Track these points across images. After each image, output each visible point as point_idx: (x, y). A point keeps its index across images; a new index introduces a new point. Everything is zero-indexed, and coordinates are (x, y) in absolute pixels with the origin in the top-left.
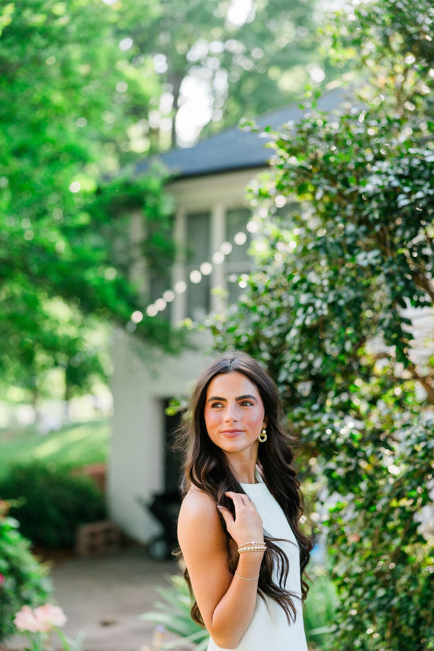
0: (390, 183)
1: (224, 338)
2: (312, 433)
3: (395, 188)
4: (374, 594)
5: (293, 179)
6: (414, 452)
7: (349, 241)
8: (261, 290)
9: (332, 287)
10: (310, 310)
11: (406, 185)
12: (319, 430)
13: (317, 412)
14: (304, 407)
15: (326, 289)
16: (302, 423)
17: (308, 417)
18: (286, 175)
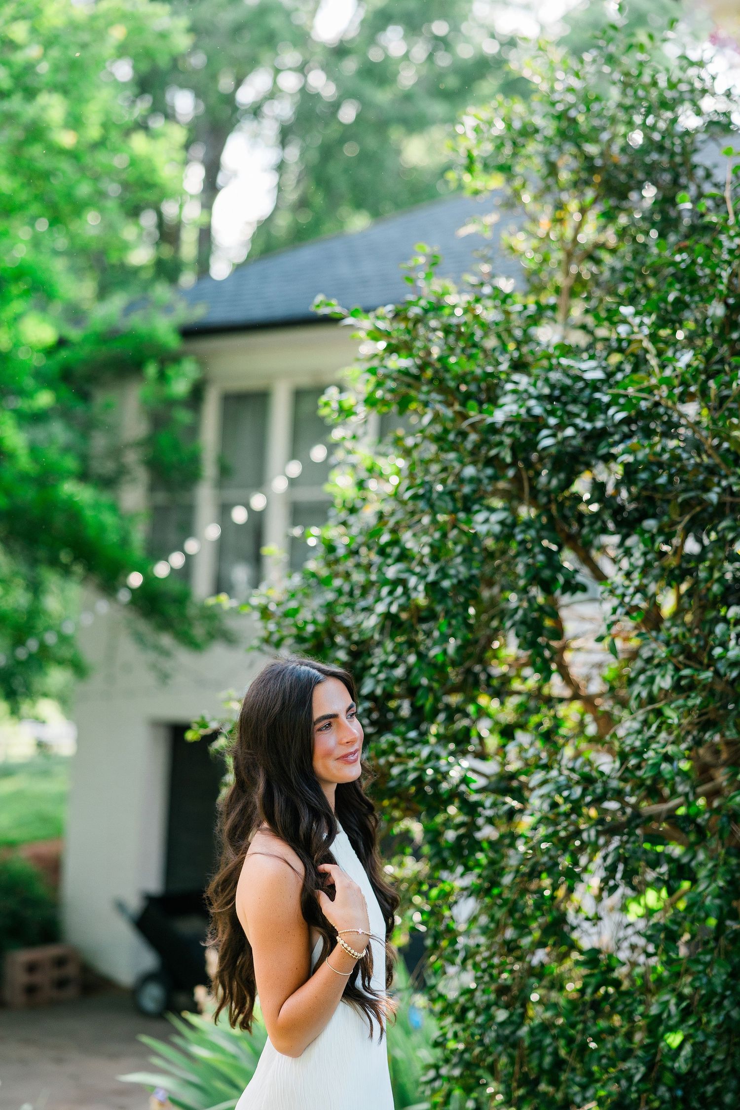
0: (529, 410)
1: (278, 625)
2: (405, 772)
3: (537, 418)
4: (491, 1018)
5: (392, 391)
6: (554, 805)
7: (467, 489)
8: (341, 551)
9: (435, 558)
10: (400, 590)
11: (551, 413)
12: (415, 769)
13: (415, 742)
14: (395, 734)
15: (426, 560)
16: (392, 758)
17: (400, 749)
18: (379, 385)
